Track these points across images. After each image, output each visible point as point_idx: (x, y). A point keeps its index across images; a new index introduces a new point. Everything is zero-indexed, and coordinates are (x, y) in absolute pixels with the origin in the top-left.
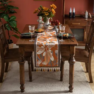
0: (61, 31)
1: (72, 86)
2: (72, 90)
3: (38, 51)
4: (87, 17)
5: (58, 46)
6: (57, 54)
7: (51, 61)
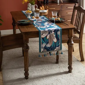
0: (53, 16)
1: (71, 67)
2: (71, 70)
4: (59, 2)
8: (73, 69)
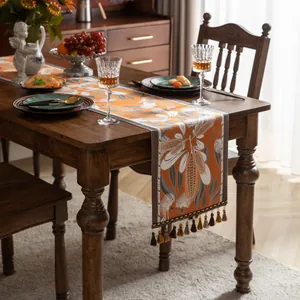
3: (165, 155)
4: (89, 19)
5: (223, 122)
6: (220, 155)
7: (203, 185)
8: (253, 278)
